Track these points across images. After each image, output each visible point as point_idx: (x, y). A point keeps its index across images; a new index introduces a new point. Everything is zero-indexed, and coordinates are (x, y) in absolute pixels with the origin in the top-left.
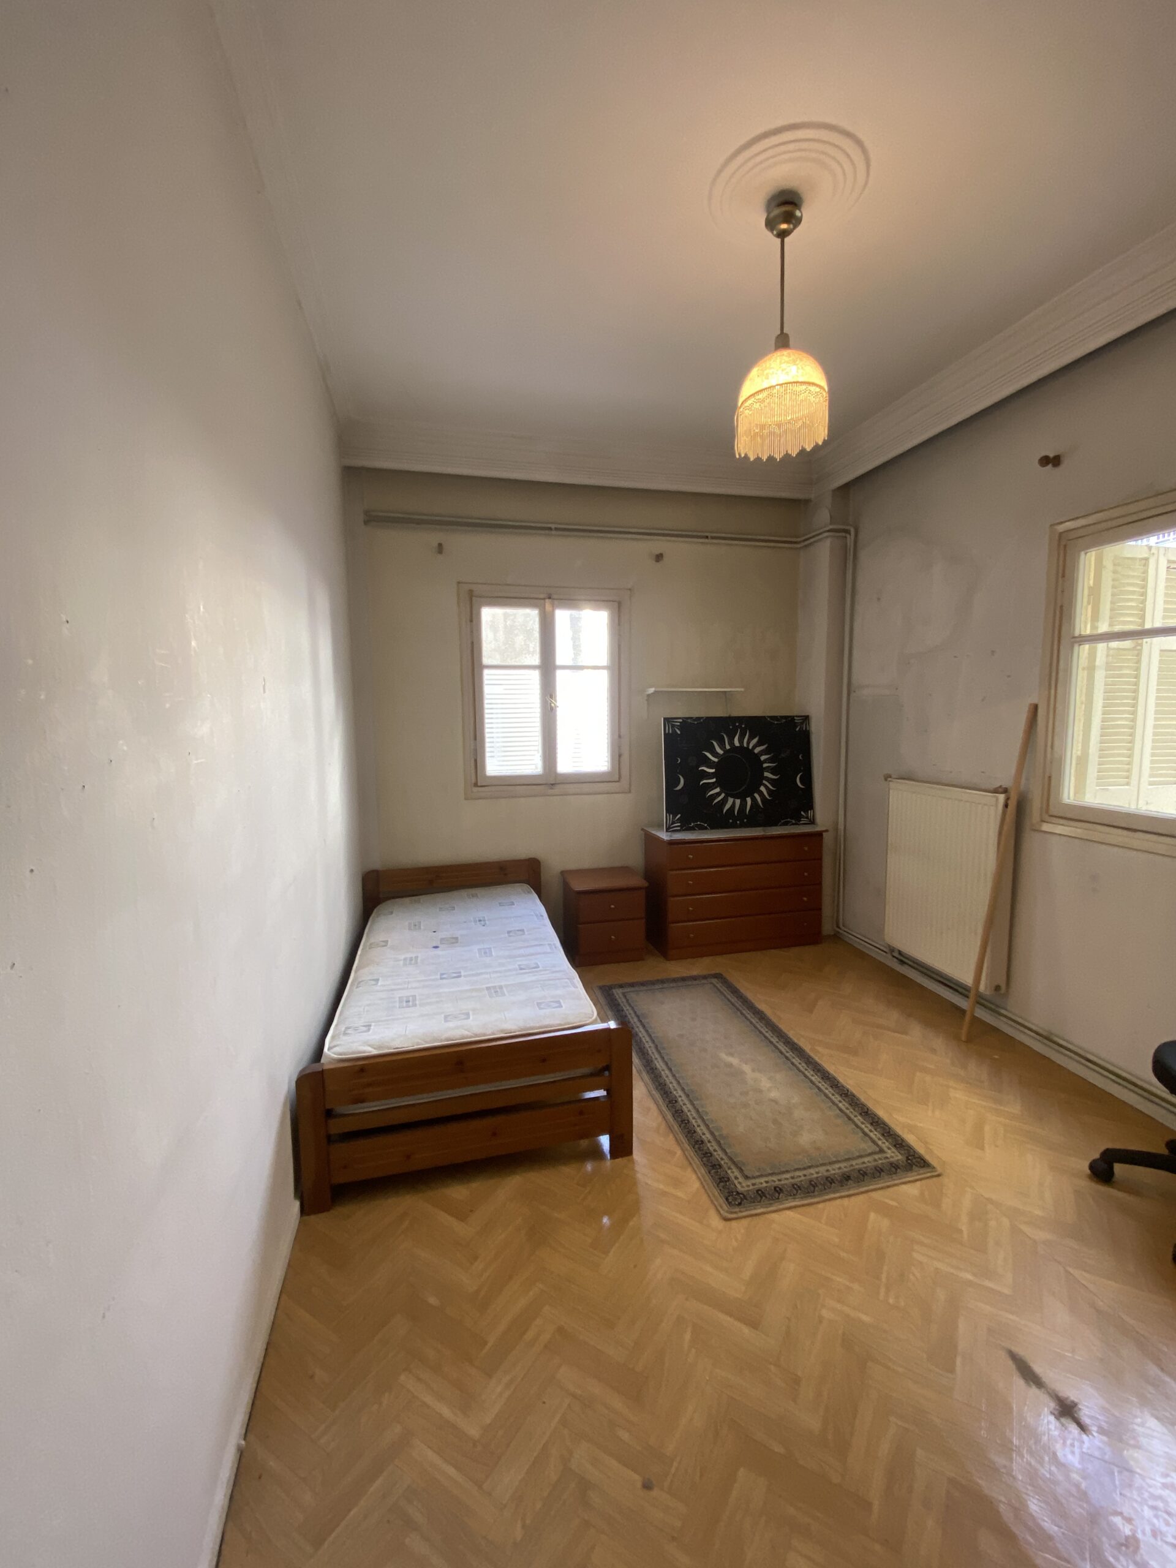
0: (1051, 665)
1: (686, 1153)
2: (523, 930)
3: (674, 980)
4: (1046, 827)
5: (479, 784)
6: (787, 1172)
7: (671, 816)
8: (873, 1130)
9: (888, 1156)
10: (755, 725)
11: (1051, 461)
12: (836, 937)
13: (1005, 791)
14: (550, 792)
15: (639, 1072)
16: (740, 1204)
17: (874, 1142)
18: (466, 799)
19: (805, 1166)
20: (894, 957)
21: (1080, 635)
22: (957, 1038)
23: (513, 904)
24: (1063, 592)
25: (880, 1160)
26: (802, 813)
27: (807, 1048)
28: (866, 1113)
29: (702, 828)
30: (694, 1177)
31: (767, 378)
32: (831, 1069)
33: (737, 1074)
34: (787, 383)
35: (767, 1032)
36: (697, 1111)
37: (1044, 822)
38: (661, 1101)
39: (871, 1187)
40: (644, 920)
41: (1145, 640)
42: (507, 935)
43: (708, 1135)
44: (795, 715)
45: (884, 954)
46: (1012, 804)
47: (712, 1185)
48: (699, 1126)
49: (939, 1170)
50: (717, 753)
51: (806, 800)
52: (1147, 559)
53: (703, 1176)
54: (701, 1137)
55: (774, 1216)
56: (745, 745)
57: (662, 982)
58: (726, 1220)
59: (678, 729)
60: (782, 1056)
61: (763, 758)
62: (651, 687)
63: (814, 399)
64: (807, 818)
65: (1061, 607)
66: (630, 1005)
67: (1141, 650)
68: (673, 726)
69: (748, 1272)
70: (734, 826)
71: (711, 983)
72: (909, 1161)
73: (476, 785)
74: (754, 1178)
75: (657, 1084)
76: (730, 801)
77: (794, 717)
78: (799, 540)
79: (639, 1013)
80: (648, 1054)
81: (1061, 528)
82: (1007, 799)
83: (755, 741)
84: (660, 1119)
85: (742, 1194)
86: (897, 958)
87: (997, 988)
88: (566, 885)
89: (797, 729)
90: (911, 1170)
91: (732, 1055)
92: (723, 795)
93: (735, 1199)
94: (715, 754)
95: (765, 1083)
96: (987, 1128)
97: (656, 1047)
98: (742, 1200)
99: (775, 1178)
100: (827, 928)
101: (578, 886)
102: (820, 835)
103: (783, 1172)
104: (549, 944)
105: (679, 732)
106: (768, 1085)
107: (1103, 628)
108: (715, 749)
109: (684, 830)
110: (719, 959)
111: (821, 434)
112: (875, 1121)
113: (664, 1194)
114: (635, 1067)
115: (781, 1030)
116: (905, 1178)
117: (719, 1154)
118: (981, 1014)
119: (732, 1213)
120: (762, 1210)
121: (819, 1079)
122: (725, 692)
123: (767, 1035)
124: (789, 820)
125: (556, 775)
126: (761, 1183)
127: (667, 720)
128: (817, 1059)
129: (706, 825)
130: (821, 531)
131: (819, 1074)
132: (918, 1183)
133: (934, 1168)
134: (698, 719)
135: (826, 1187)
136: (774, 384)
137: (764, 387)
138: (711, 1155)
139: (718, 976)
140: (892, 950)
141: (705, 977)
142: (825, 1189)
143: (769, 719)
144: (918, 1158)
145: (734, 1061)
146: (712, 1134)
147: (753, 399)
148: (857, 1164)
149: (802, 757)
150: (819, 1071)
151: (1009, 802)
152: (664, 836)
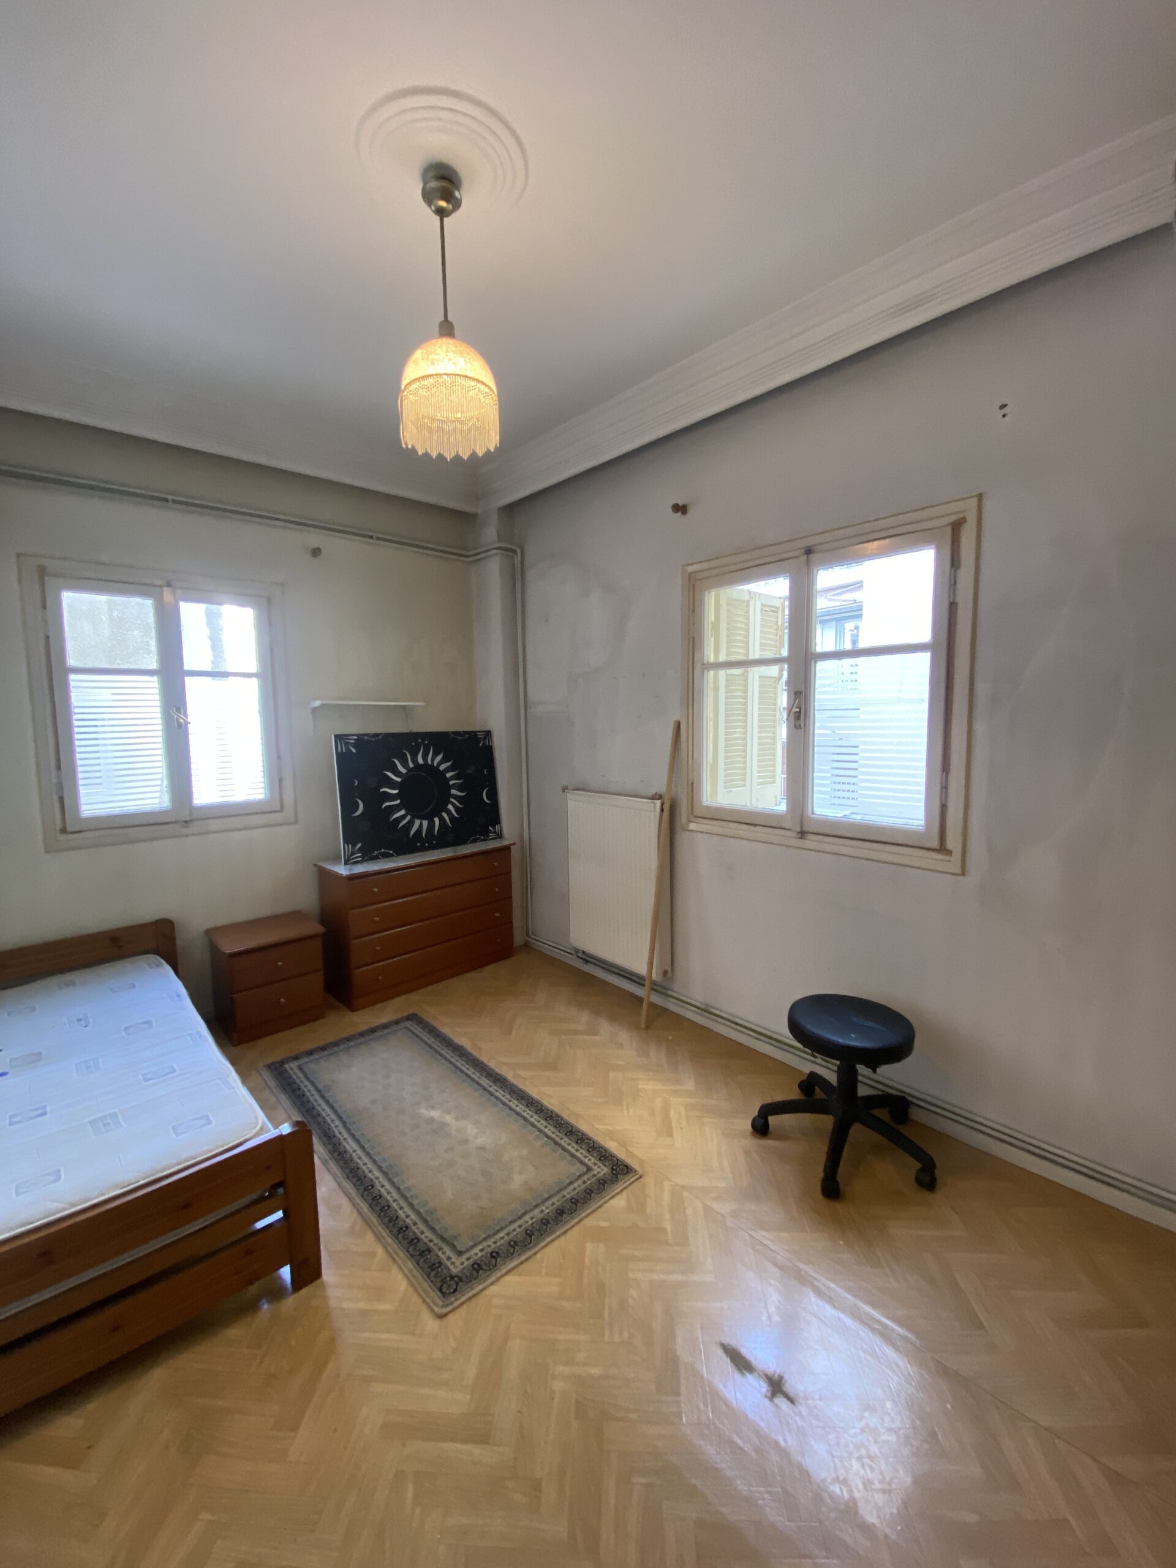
0: (688, 687)
1: (389, 1248)
2: (149, 1023)
3: (362, 1034)
4: (692, 826)
5: (69, 829)
6: (502, 1229)
7: (350, 846)
8: (579, 1148)
9: (596, 1173)
10: (438, 741)
11: (681, 509)
12: (527, 947)
13: (660, 797)
14: (184, 831)
15: (324, 1163)
16: (455, 1290)
17: (582, 1163)
18: (47, 852)
19: (520, 1214)
20: (578, 957)
21: (708, 662)
22: (637, 1027)
23: (134, 986)
24: (694, 624)
25: (589, 1181)
26: (490, 828)
27: (510, 1076)
28: (572, 1132)
29: (386, 856)
30: (400, 1276)
31: (433, 363)
32: (533, 1092)
33: (439, 1129)
34: (455, 375)
35: (468, 1069)
36: (398, 1189)
37: (692, 822)
38: (353, 1192)
39: (583, 1215)
40: (322, 972)
41: (749, 669)
42: (124, 1033)
43: (413, 1217)
44: (478, 730)
45: (570, 956)
46: (667, 807)
47: (421, 1278)
48: (401, 1208)
49: (640, 1172)
50: (400, 772)
51: (492, 815)
52: (748, 602)
53: (411, 1271)
54: (404, 1221)
55: (493, 1290)
56: (430, 762)
57: (348, 1039)
58: (441, 1317)
59: (353, 747)
60: (486, 1092)
61: (448, 775)
62: (317, 699)
63: (484, 399)
64: (495, 832)
65: (694, 638)
66: (308, 1079)
67: (747, 676)
68: (347, 744)
69: (471, 1372)
70: (422, 849)
71: (406, 1028)
72: (614, 1172)
73: (64, 831)
74: (468, 1250)
75: (347, 1171)
76: (417, 823)
77: (477, 732)
78: (469, 553)
79: (320, 1086)
80: (334, 1136)
81: (690, 569)
82: (662, 804)
83: (439, 758)
84: (355, 1214)
85: (457, 1276)
86: (581, 958)
87: (665, 973)
88: (214, 949)
89: (481, 745)
90: (617, 1181)
91: (433, 1108)
92: (409, 817)
93: (449, 1286)
94: (397, 773)
95: (471, 1130)
96: (672, 1113)
97: (344, 1124)
98: (457, 1284)
99: (490, 1242)
100: (518, 939)
101: (230, 946)
102: (506, 849)
103: (498, 1232)
104: (190, 1035)
105: (354, 751)
106: (475, 1131)
107: (722, 658)
108: (397, 768)
109: (367, 860)
110: (413, 997)
111: (490, 440)
112: (579, 1138)
113: (364, 1313)
114: (319, 1158)
115: (482, 1063)
116: (613, 1191)
117: (427, 1235)
118: (656, 999)
119: (447, 1306)
120: (481, 1287)
121: (524, 1108)
122: (404, 707)
123: (468, 1072)
124: (478, 837)
125: (192, 809)
126: (476, 1254)
127: (339, 738)
128: (521, 1086)
129: (391, 852)
130: (491, 547)
131: (523, 1102)
132: (624, 1193)
133: (636, 1171)
134: (376, 735)
135: (542, 1232)
136: (442, 373)
137: (430, 373)
138: (418, 1239)
139: (413, 1017)
140: (577, 951)
141: (397, 1022)
142: (542, 1235)
143: (452, 735)
144: (621, 1165)
145: (435, 1114)
146: (418, 1213)
147: (418, 384)
148: (568, 1193)
149: (487, 772)
150: (522, 1098)
151: (664, 807)
152: (342, 870)
